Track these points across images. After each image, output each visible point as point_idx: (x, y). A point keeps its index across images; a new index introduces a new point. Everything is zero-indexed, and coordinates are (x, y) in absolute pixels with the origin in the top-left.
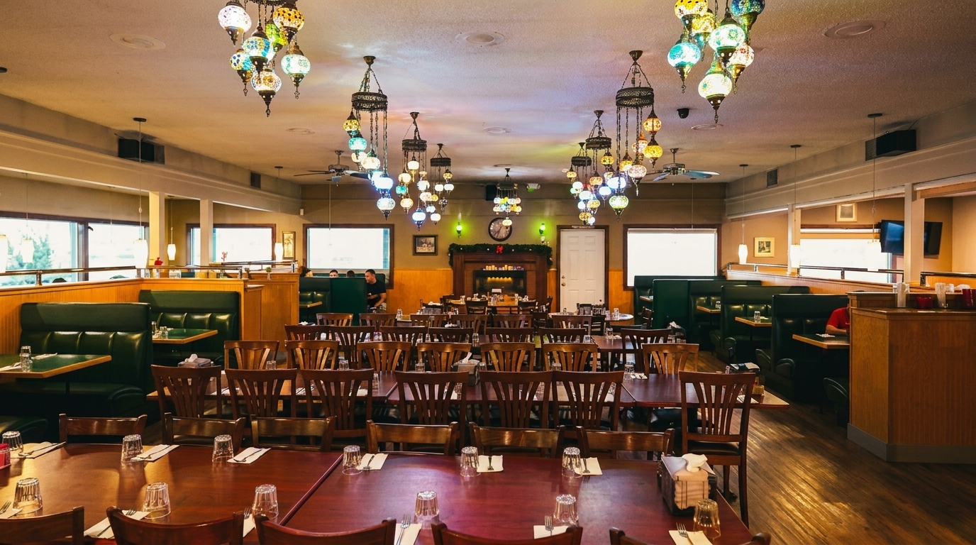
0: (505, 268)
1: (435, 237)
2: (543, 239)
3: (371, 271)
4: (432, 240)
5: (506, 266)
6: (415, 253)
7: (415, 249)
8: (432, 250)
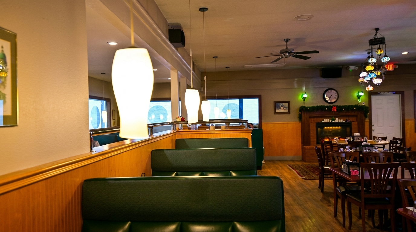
0: (337, 120)
1: (288, 102)
2: (360, 101)
4: (286, 104)
5: (337, 119)
6: (275, 113)
7: (275, 110)
8: (287, 111)
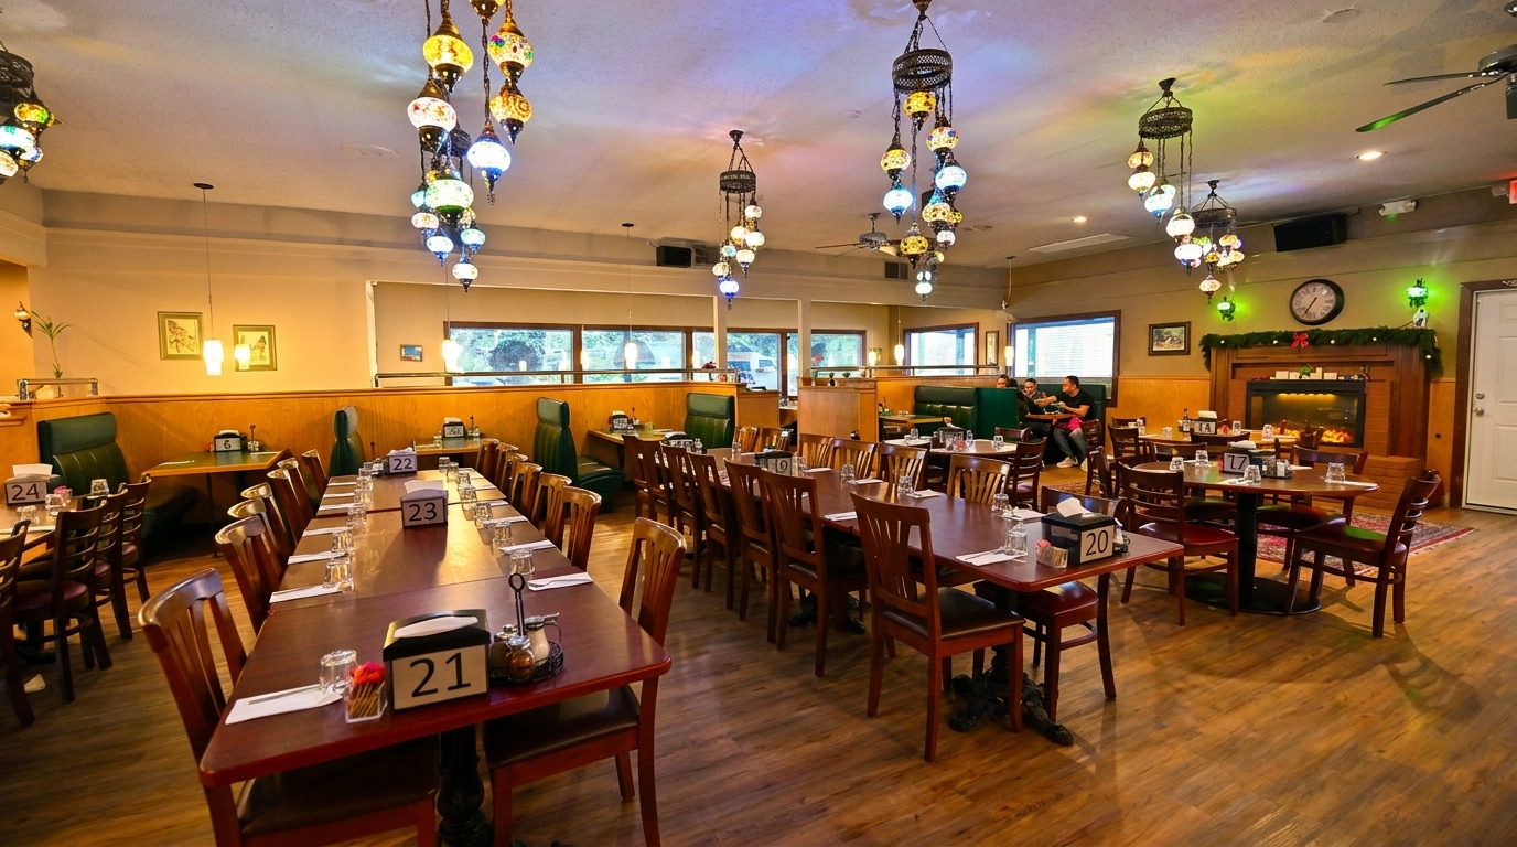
1: (1185, 325)
2: (1422, 314)
3: (1074, 379)
4: (1180, 332)
5: (1319, 370)
6: (1152, 353)
7: (1150, 346)
8: (1182, 347)
